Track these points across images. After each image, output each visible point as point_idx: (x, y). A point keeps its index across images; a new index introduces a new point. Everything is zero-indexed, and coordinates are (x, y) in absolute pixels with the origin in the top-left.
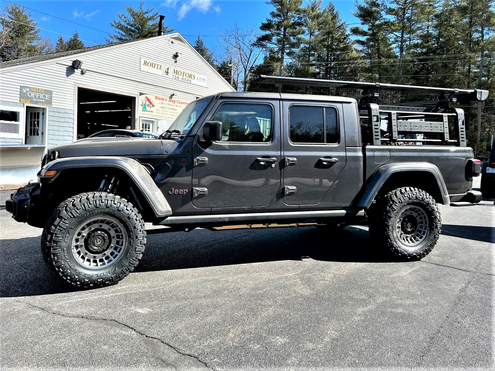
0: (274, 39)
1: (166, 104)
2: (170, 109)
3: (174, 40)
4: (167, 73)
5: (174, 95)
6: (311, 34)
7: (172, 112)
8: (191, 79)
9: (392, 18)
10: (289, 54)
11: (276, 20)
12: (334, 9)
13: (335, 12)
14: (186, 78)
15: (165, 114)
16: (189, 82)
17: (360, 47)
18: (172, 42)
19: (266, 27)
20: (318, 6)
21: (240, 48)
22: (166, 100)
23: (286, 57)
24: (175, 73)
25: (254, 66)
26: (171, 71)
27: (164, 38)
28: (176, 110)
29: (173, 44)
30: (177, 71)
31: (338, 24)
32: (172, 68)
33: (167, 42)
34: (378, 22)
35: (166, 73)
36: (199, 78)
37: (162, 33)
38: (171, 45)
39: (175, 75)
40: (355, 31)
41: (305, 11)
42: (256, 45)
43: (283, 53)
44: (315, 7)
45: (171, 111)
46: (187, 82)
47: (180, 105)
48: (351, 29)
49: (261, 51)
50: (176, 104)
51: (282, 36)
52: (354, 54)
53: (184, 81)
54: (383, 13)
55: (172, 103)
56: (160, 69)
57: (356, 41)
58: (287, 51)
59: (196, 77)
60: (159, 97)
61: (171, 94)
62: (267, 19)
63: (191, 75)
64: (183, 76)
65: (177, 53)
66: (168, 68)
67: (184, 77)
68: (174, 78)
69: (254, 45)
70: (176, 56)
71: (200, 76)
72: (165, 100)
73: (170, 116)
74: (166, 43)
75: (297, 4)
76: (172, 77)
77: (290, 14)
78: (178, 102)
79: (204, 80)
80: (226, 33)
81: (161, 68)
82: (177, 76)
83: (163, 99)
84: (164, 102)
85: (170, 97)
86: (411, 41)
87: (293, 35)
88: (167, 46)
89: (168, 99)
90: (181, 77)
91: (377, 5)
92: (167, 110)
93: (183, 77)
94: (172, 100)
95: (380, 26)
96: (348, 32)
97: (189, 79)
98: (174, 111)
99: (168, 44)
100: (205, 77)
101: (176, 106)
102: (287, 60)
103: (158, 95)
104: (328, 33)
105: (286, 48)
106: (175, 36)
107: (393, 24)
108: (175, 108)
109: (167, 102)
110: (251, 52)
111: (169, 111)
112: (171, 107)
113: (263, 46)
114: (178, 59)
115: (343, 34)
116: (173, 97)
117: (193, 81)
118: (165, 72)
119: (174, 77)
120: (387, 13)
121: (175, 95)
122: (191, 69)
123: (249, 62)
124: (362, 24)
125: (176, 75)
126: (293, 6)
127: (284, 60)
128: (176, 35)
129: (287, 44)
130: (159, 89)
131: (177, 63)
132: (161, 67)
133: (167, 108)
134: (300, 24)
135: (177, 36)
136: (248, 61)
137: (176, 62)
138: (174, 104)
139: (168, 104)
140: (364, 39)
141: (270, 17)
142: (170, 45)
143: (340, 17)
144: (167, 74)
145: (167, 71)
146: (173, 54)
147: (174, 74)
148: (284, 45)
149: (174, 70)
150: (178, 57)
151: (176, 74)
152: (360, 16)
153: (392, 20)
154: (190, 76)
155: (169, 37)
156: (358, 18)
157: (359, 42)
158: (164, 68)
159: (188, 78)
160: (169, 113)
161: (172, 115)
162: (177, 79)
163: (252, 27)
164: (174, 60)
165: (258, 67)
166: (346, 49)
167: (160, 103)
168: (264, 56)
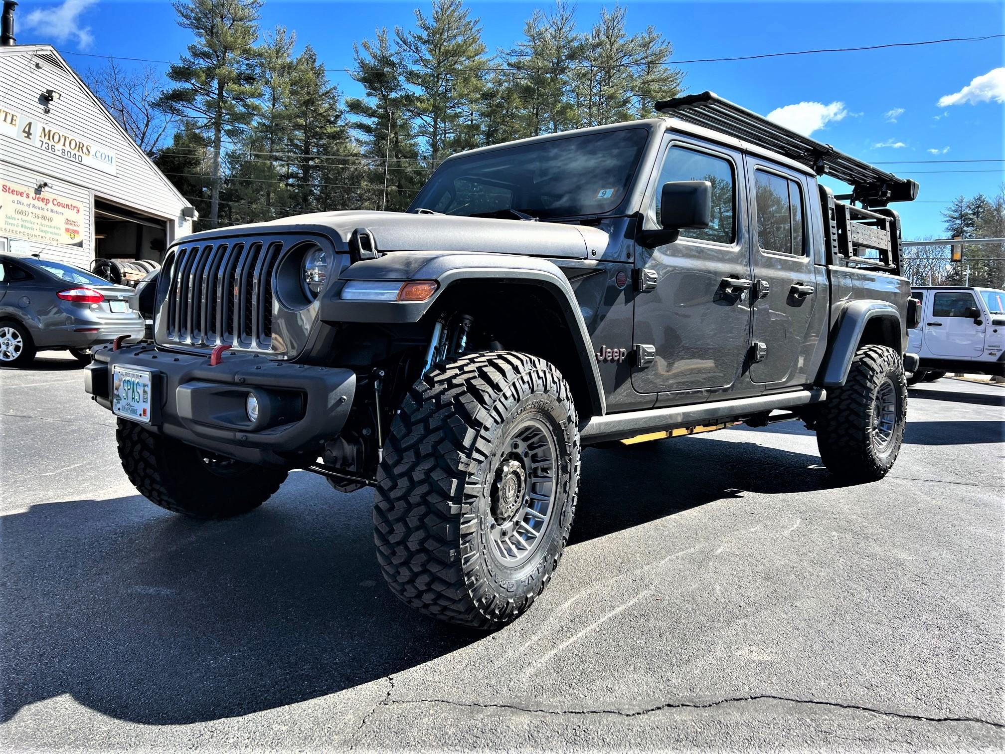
0: (199, 99)
1: (27, 205)
2: (37, 217)
3: (41, 62)
4: (29, 134)
5: (46, 185)
6: (275, 100)
7: (41, 225)
8: (81, 154)
9: (418, 91)
10: (230, 133)
11: (202, 63)
12: (315, 59)
13: (317, 64)
14: (70, 150)
15: (26, 227)
16: (77, 161)
17: (364, 136)
18: (37, 66)
19: (179, 74)
20: (287, 49)
21: (122, 111)
22: (28, 196)
23: (224, 138)
24: (45, 136)
25: (154, 150)
26: (37, 131)
27: (19, 54)
28: (51, 220)
29: (40, 70)
30: (50, 131)
31: (322, 90)
32: (38, 123)
33: (26, 63)
34: (393, 95)
35: (26, 135)
36: (98, 155)
37: (11, 41)
38: (36, 72)
39: (46, 140)
40: (355, 107)
41: (260, 55)
42: (160, 106)
43: (219, 131)
44: (281, 48)
45: (40, 221)
46: (74, 160)
47: (60, 209)
48: (347, 102)
49: (170, 121)
50: (50, 206)
51: (216, 97)
52: (353, 147)
53: (66, 157)
54: (401, 79)
55: (40, 204)
56: (11, 123)
57: (355, 124)
58: (228, 127)
59: (92, 151)
60: (12, 189)
61: (39, 184)
62: (181, 57)
63: (81, 145)
64: (64, 145)
65: (50, 92)
66: (30, 124)
67: (67, 148)
68: (43, 148)
69: (154, 105)
70: (46, 98)
71: (102, 151)
72: (25, 195)
73: (37, 233)
74: (24, 66)
75: (247, 38)
76: (39, 144)
77: (229, 55)
78: (55, 202)
79: (111, 160)
80: (89, 75)
81: (14, 122)
82: (51, 143)
83: (21, 194)
84: (24, 199)
85: (36, 189)
86: (447, 135)
87: (239, 98)
88: (25, 71)
89: (32, 194)
90: (59, 147)
91: (392, 64)
92: (30, 218)
93: (64, 148)
94: (41, 196)
95: (396, 103)
96: (341, 106)
97: (78, 154)
98: (46, 222)
99: (27, 68)
100: (111, 153)
101: (52, 211)
102: (228, 145)
103: (8, 184)
104: (308, 103)
105: (224, 120)
106: (44, 53)
107: (419, 99)
108: (49, 214)
109: (30, 201)
110: (148, 122)
111: (36, 220)
112: (40, 213)
113: (173, 111)
114: (51, 105)
115: (332, 107)
116: (43, 189)
117: (86, 160)
118: (24, 131)
119: (45, 145)
120: (408, 80)
121: (50, 185)
122: (82, 133)
123: (146, 140)
124: (369, 95)
125: (48, 142)
126: (240, 41)
127: (221, 143)
128: (47, 50)
129: (227, 114)
130: (10, 169)
131: (50, 115)
132: (15, 118)
133: (30, 214)
134: (250, 79)
135: (49, 53)
136: (143, 138)
137: (47, 111)
138: (46, 207)
139: (34, 206)
140: (370, 121)
141: (188, 55)
142: (32, 70)
143: (327, 76)
144: (28, 137)
145: (27, 130)
146: (40, 93)
147: (43, 139)
148: (220, 115)
149: (44, 129)
150: (52, 100)
151: (49, 139)
152: (364, 80)
153: (417, 94)
154: (80, 147)
155: (31, 53)
156: (360, 83)
157: (361, 126)
158: (22, 121)
159: (75, 151)
160: (35, 226)
161: (42, 231)
162: (50, 151)
163: (148, 69)
164: (42, 107)
165: (163, 152)
166: (338, 136)
167: (13, 202)
168: (174, 131)
